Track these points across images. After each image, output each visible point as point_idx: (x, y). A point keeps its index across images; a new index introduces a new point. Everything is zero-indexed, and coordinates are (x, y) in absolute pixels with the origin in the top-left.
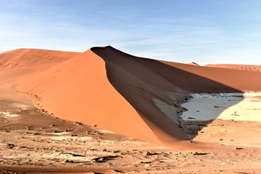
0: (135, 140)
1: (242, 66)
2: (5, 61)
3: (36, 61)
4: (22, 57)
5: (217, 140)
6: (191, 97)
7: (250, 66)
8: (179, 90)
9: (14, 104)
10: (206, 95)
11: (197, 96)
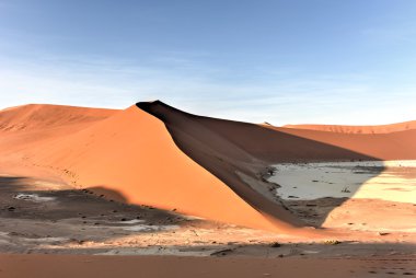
0: (241, 227)
1: (330, 127)
2: (8, 122)
3: (52, 122)
4: (31, 117)
5: (345, 225)
6: (274, 169)
7: (341, 127)
8: (254, 160)
9: (38, 183)
10: (292, 166)
11: (279, 167)
